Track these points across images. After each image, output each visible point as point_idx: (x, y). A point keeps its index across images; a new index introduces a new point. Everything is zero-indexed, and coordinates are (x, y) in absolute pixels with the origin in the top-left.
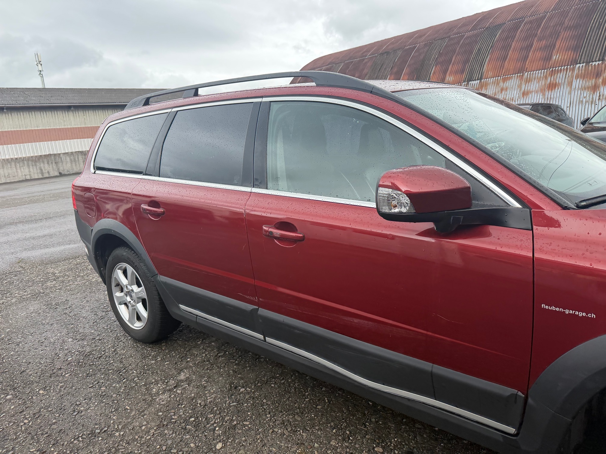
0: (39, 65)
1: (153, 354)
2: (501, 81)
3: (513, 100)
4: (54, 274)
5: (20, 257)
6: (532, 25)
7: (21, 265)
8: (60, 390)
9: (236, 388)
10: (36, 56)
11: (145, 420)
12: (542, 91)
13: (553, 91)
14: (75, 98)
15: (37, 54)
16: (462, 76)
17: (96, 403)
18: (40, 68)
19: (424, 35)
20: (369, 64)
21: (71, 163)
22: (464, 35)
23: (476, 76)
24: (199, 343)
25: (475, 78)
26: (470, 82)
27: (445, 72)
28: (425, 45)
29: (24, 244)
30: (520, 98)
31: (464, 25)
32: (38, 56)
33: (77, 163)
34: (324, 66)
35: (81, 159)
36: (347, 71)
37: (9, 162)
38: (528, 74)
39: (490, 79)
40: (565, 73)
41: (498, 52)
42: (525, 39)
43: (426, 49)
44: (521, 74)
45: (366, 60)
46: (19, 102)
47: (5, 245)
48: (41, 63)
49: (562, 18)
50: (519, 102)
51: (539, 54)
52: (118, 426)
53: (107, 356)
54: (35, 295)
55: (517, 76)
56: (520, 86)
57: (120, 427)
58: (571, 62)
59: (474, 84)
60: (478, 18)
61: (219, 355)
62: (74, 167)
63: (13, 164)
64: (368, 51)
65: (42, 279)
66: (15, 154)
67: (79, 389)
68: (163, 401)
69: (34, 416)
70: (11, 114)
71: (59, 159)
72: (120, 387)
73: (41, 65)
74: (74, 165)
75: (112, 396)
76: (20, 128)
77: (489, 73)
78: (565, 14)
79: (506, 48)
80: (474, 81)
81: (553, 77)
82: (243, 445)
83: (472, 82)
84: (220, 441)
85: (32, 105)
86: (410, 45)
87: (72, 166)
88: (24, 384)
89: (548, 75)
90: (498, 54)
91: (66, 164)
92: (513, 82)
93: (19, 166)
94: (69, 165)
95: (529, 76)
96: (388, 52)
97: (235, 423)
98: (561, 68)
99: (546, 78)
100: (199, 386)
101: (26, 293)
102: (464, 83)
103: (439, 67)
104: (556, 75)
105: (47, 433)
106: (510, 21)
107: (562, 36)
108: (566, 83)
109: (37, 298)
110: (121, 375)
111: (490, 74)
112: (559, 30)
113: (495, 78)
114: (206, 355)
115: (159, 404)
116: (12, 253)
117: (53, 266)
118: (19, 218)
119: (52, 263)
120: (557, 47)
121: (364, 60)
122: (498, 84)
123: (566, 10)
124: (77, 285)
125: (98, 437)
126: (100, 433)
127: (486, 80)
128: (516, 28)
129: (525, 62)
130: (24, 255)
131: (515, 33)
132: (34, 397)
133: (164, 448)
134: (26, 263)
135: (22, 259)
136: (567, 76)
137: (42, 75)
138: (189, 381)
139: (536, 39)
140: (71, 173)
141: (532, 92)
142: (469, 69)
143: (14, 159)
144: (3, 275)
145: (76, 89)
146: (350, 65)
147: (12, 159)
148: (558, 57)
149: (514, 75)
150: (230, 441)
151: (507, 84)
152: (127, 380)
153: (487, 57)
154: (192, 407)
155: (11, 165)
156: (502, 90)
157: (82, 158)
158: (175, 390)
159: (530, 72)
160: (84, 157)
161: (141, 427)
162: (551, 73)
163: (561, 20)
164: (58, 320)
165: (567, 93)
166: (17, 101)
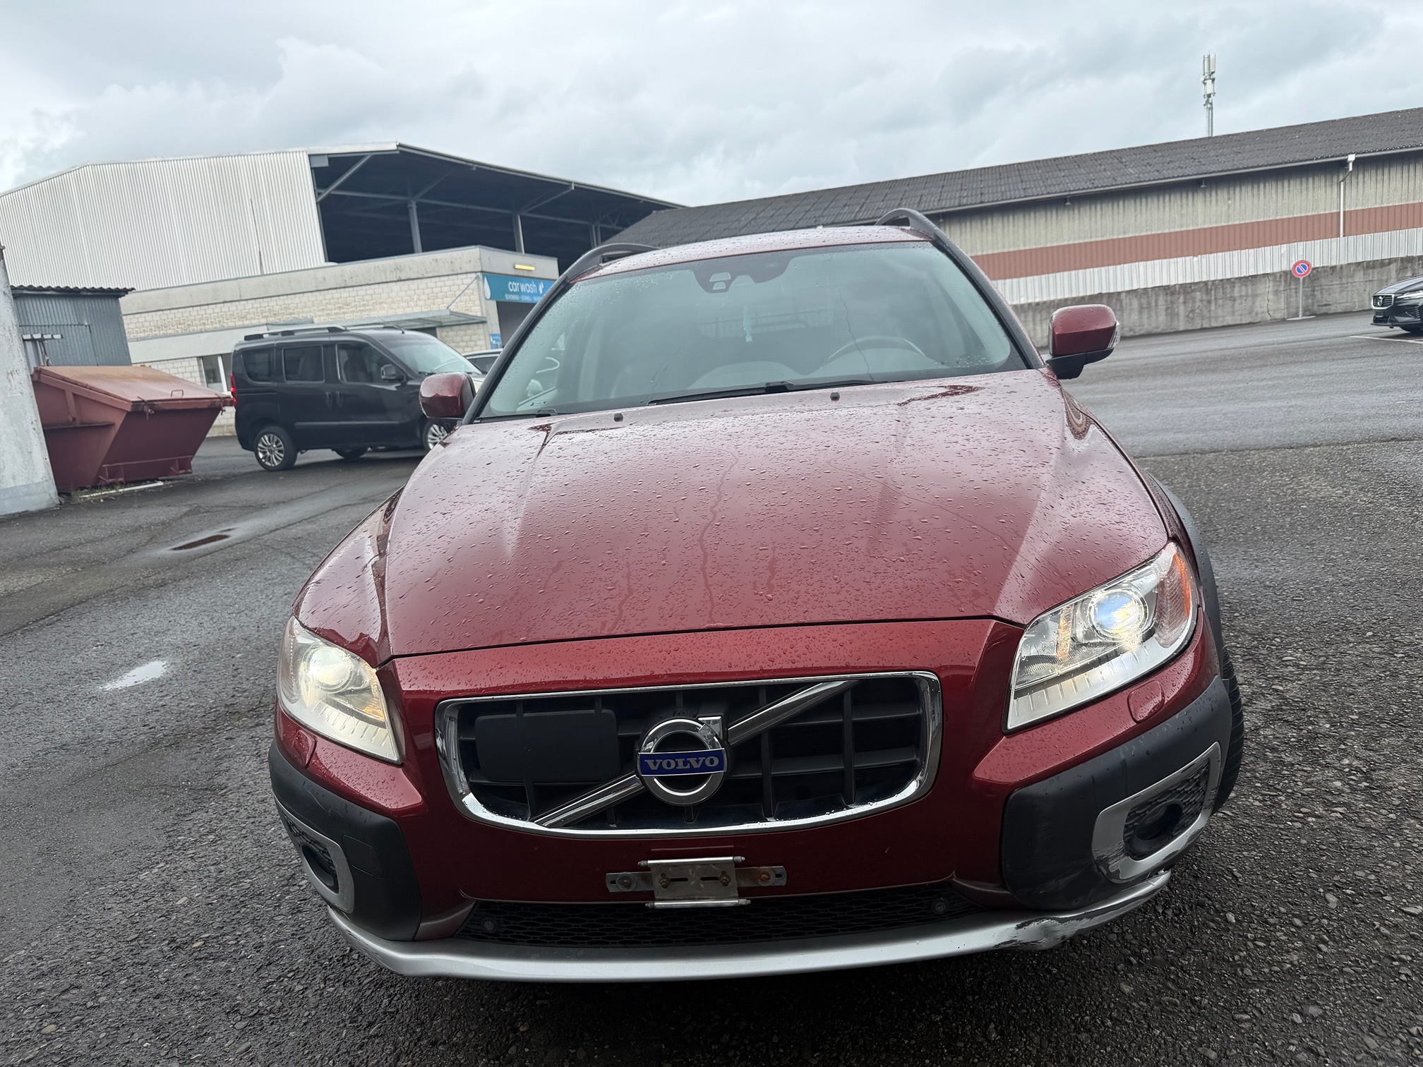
0: (1209, 82)
10: (1206, 62)
15: (1209, 57)
18: (1209, 88)
21: (1140, 313)
32: (1209, 61)
33: (1153, 313)
35: (1163, 303)
46: (1096, 184)
48: (1214, 76)
62: (1145, 321)
63: (1030, 314)
66: (1037, 295)
70: (1079, 210)
71: (1116, 304)
73: (1213, 80)
74: (1145, 316)
76: (1091, 237)
85: (1120, 186)
87: (1141, 318)
91: (1130, 314)
94: (1135, 316)
137: (1211, 104)
140: (1137, 334)
147: (1030, 304)
155: (1026, 317)
157: (1166, 301)
160: (1169, 298)
166: (1095, 181)
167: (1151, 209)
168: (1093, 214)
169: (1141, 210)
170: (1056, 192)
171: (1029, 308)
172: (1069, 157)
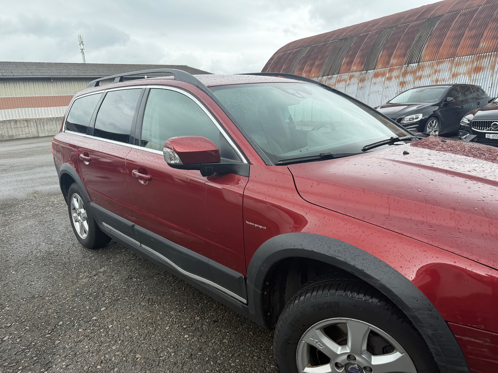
0: (82, 45)
1: (91, 255)
2: (435, 64)
3: (444, 80)
4: (53, 202)
5: (36, 190)
6: (465, 17)
7: (34, 195)
8: (25, 272)
9: (131, 278)
10: (79, 38)
11: (67, 292)
12: (469, 73)
13: (478, 73)
14: (105, 71)
16: (404, 58)
17: (43, 281)
18: (82, 47)
19: (377, 24)
20: (330, 48)
22: (409, 25)
23: (415, 59)
24: (123, 251)
25: (414, 62)
26: (410, 65)
27: (390, 56)
28: (377, 33)
29: (42, 181)
30: (450, 79)
31: (411, 16)
32: (81, 37)
34: (295, 49)
36: (312, 54)
37: (52, 121)
38: (458, 58)
39: (426, 62)
40: (489, 59)
41: (435, 39)
42: (458, 28)
43: (376, 36)
44: (453, 59)
45: (327, 45)
46: (62, 74)
47: (30, 181)
48: (83, 43)
49: (492, 11)
50: (449, 82)
51: (469, 42)
52: (50, 294)
53: (62, 255)
54: (35, 215)
55: (449, 60)
56: (451, 69)
57: (51, 295)
58: (496, 49)
59: (413, 66)
60: (423, 10)
61: (132, 259)
63: (54, 121)
64: (330, 37)
65: (44, 205)
66: (56, 114)
67: (36, 272)
68: (83, 283)
69: (4, 286)
70: (56, 83)
72: (61, 273)
73: (83, 44)
75: (54, 278)
76: (62, 94)
77: (425, 57)
78: (495, 7)
79: (442, 36)
80: (413, 64)
81: (479, 61)
82: (117, 310)
83: (411, 65)
84: (105, 307)
85: (72, 77)
86: (365, 32)
88: (5, 267)
89: (475, 60)
90: (435, 40)
92: (446, 65)
93: (58, 123)
95: (459, 61)
96: (346, 38)
97: (120, 298)
98: (486, 54)
99: (473, 62)
100: (109, 276)
101: (30, 214)
102: (405, 65)
103: (385, 52)
104: (482, 59)
105: (7, 295)
106: (448, 13)
107: (490, 26)
108: (490, 67)
109: (35, 217)
110: (65, 267)
111: (427, 58)
112: (488, 21)
113: (430, 62)
114: (124, 258)
115: (80, 284)
116: (32, 187)
117: (55, 197)
118: (47, 162)
119: (55, 195)
120: (485, 35)
121: (326, 44)
122: (433, 66)
123: (496, 4)
124: (65, 210)
125: (35, 299)
126: (37, 297)
127: (423, 63)
128: (452, 18)
129: (456, 49)
130: (40, 188)
131: (451, 23)
132: (8, 275)
133: (71, 308)
134: (38, 194)
135: (37, 191)
136: (491, 61)
137: (83, 52)
138: (104, 272)
139: (468, 28)
141: (460, 74)
142: (410, 54)
143: (55, 118)
144: (20, 201)
145: (106, 64)
146: (315, 48)
147: (53, 118)
148: (484, 44)
149: (446, 59)
150: (111, 307)
151: (440, 67)
152: (67, 270)
153: (425, 43)
154: (98, 287)
155: (52, 122)
156: (436, 72)
158: (93, 277)
159: (460, 57)
161: (62, 296)
162: (477, 58)
163: (491, 12)
164: (41, 232)
165: (490, 76)
166: (61, 73)
167: (84, 86)
168: (62, 86)
169: (80, 86)
170: (46, 75)
171: (53, 119)
172: (45, 63)
